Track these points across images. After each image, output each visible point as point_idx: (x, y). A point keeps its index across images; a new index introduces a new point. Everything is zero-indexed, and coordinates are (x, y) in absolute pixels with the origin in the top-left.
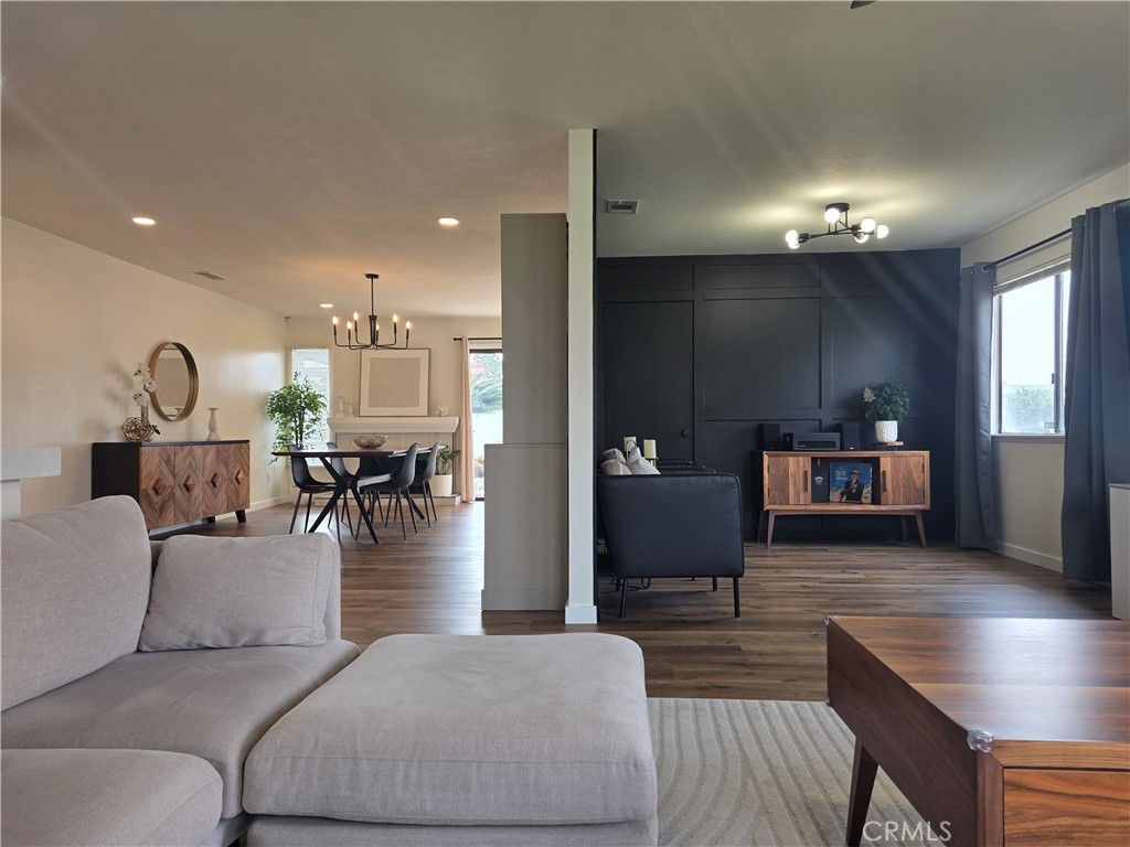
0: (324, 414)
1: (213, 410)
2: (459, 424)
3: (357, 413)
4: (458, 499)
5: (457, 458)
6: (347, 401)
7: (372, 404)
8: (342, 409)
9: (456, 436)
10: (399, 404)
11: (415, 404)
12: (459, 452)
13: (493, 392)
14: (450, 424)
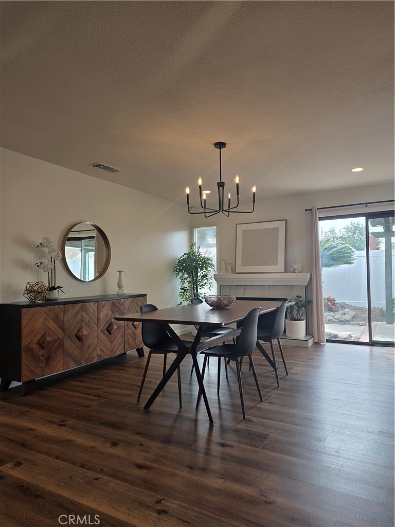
0: (212, 272)
1: (120, 272)
2: (311, 279)
3: (234, 271)
4: (310, 342)
5: (309, 307)
6: (227, 263)
7: (244, 264)
8: (224, 267)
9: (308, 288)
10: (263, 263)
11: (275, 263)
12: (311, 302)
13: (338, 252)
14: (304, 278)
